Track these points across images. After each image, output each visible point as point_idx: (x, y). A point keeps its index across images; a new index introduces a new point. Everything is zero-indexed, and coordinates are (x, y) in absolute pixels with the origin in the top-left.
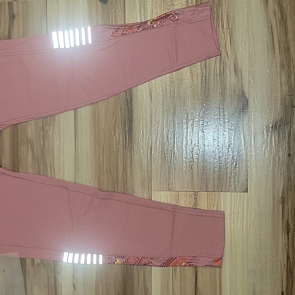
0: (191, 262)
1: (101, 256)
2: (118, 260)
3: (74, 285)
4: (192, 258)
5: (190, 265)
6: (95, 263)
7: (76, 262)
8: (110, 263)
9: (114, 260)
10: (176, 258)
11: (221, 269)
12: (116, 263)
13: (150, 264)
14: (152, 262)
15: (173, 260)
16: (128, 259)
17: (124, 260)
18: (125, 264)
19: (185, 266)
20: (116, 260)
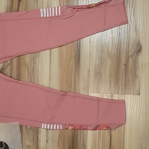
0: (108, 127)
1: (61, 125)
3: (47, 140)
7: (48, 128)
8: (66, 129)
10: (100, 125)
12: (69, 129)
14: (88, 128)
15: (99, 126)
16: (75, 126)
17: (73, 127)
18: (74, 129)
19: (105, 129)
20: (69, 127)
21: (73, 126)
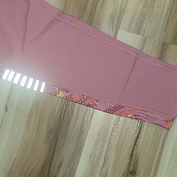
0: (139, 116)
1: (44, 84)
2: (61, 93)
3: (6, 107)
4: (141, 112)
5: (136, 119)
6: (35, 89)
7: (16, 82)
8: (51, 94)
9: (57, 92)
10: (123, 107)
11: (168, 132)
12: (58, 95)
13: (94, 107)
14: (96, 105)
15: (120, 108)
16: (72, 94)
17: (67, 94)
18: (68, 99)
19: (131, 118)
20: (59, 93)
21: (67, 91)
